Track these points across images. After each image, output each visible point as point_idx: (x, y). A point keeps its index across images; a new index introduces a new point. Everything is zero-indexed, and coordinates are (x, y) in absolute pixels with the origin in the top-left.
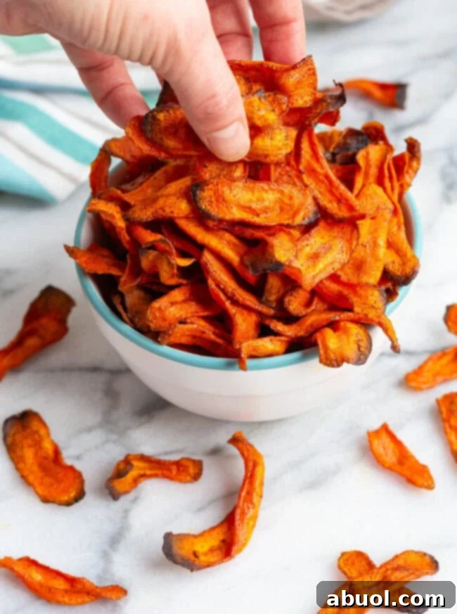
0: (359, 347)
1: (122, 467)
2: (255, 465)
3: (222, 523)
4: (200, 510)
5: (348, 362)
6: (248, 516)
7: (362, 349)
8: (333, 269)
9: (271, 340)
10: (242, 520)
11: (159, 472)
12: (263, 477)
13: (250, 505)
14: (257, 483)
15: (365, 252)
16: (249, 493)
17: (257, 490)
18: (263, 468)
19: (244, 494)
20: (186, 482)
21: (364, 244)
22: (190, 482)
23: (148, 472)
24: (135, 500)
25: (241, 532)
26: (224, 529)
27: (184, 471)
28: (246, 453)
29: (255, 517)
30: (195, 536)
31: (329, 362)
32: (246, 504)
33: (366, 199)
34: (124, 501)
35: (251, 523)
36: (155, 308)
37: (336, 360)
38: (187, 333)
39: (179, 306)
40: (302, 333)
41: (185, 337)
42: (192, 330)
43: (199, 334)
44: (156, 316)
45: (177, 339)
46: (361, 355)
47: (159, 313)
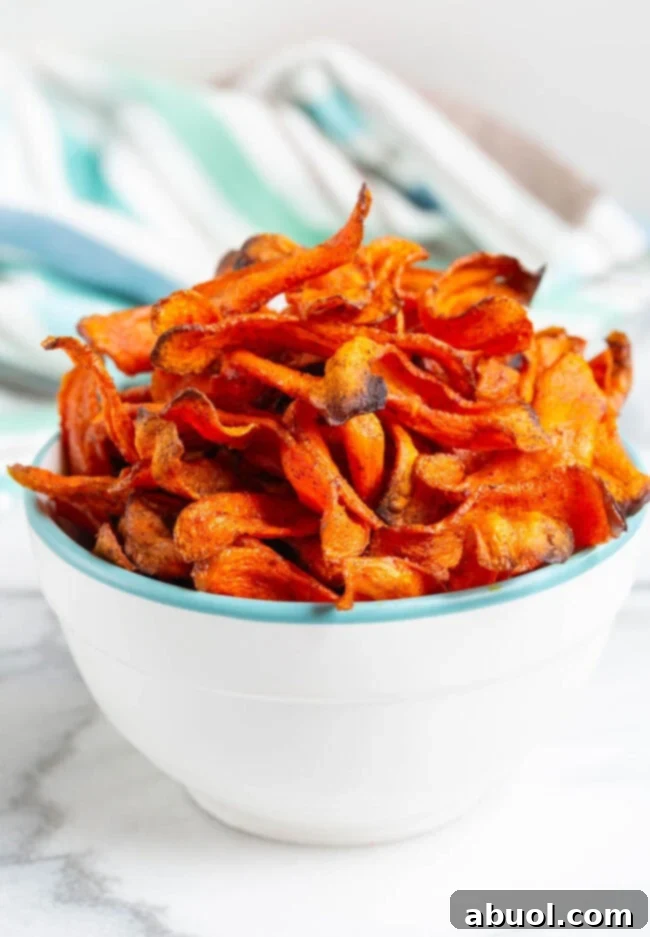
0: (550, 539)
7: (554, 540)
31: (496, 561)
37: (509, 558)
38: (243, 567)
39: (232, 519)
41: (239, 578)
42: (251, 558)
43: (264, 568)
44: (190, 536)
45: (224, 578)
46: (555, 549)
47: (197, 528)
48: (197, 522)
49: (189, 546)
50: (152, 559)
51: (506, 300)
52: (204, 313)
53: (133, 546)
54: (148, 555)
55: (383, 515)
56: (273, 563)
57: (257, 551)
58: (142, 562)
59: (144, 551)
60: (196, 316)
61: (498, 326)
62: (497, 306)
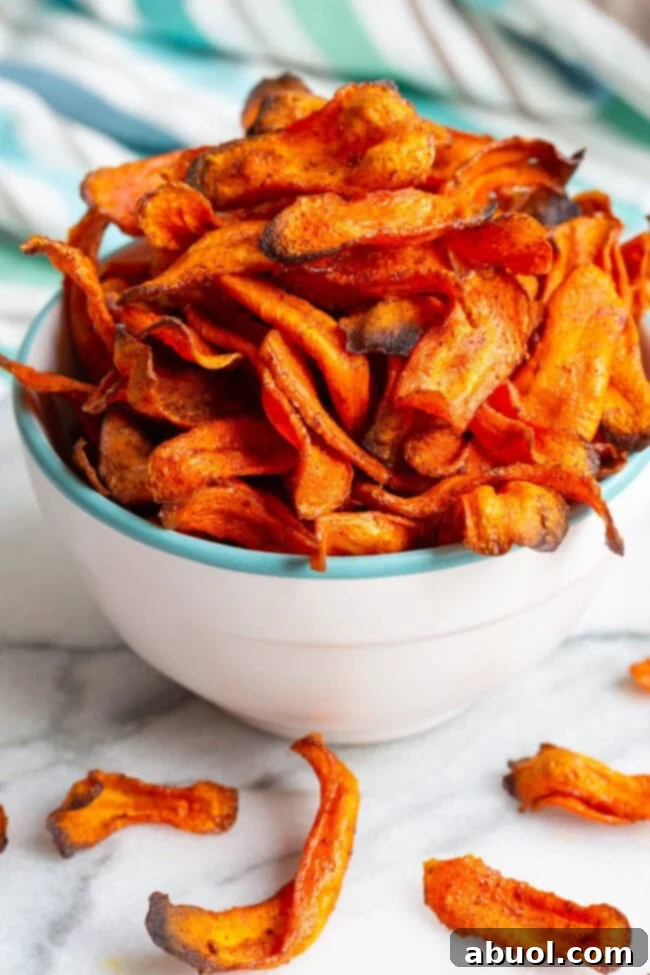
0: (543, 520)
1: (81, 790)
2: (341, 792)
3: (269, 902)
4: (230, 880)
5: (521, 543)
6: (321, 884)
7: (548, 524)
8: (497, 377)
9: (375, 519)
10: (309, 891)
11: (155, 813)
12: (355, 818)
13: (326, 864)
14: (343, 825)
15: (568, 381)
16: (325, 843)
17: (343, 837)
18: (357, 801)
19: (314, 843)
20: (203, 832)
21: (568, 366)
22: (211, 832)
23: (131, 813)
24: (104, 860)
25: (305, 914)
26: (275, 911)
27: (200, 811)
28: (325, 770)
29: (335, 890)
30: (212, 915)
31: (483, 545)
32: (317, 862)
33: (578, 293)
34: (81, 861)
35: (326, 900)
36: (161, 458)
37: (497, 542)
38: (216, 506)
39: (208, 457)
40: (433, 507)
41: (211, 516)
42: (224, 498)
43: (237, 508)
44: (163, 475)
45: (195, 517)
46: (547, 534)
47: (170, 469)
48: (170, 460)
49: (160, 484)
50: (126, 483)
51: (525, 219)
52: (194, 206)
53: (108, 467)
54: (122, 479)
55: (369, 448)
56: (246, 504)
57: (230, 490)
58: (115, 486)
59: (118, 474)
60: (185, 209)
61: (513, 245)
62: (515, 223)
